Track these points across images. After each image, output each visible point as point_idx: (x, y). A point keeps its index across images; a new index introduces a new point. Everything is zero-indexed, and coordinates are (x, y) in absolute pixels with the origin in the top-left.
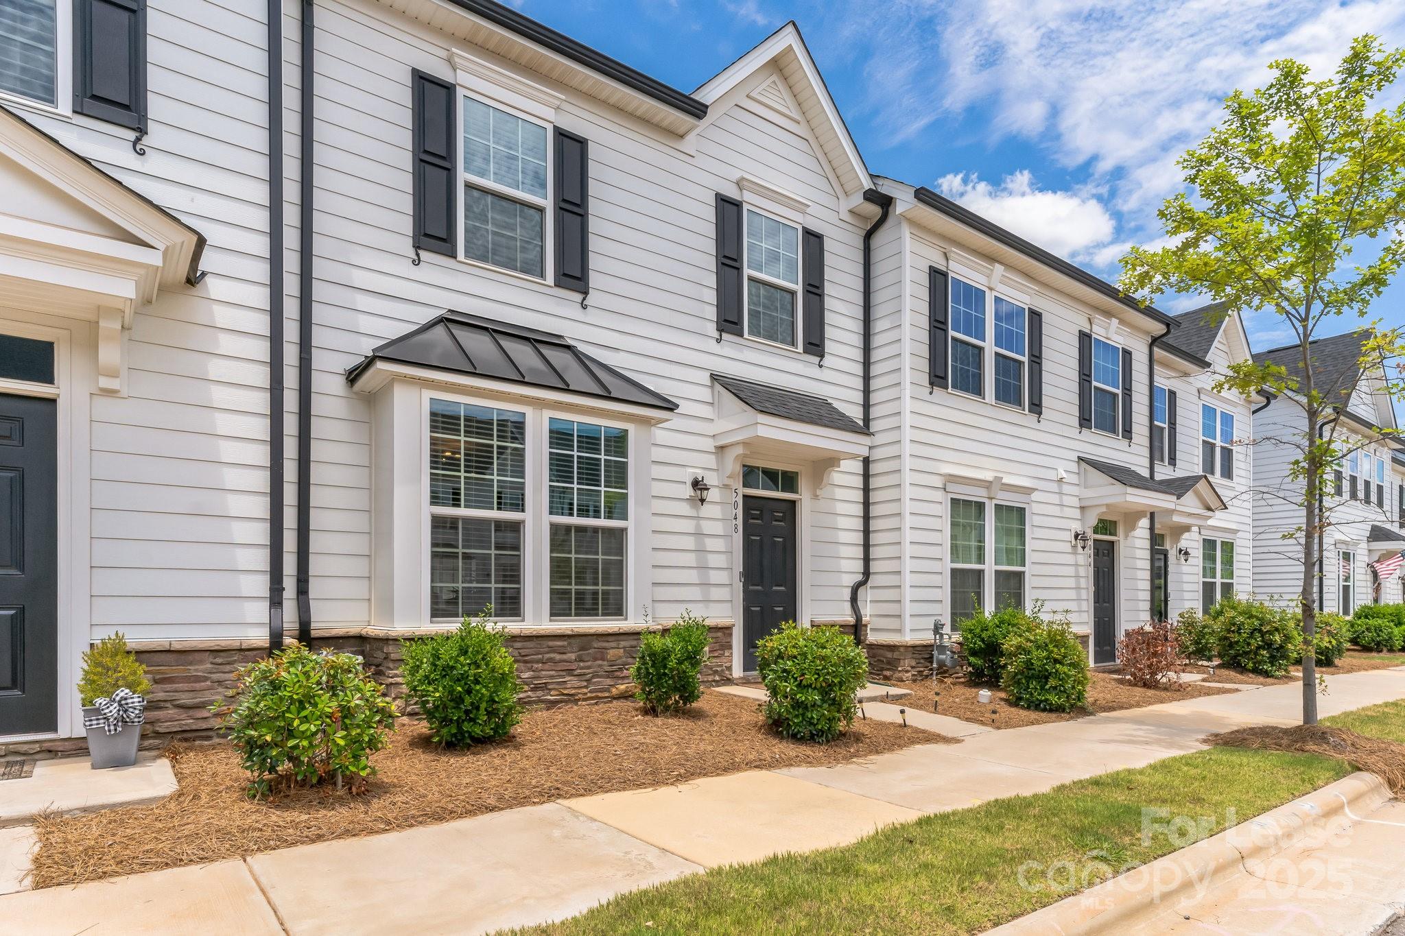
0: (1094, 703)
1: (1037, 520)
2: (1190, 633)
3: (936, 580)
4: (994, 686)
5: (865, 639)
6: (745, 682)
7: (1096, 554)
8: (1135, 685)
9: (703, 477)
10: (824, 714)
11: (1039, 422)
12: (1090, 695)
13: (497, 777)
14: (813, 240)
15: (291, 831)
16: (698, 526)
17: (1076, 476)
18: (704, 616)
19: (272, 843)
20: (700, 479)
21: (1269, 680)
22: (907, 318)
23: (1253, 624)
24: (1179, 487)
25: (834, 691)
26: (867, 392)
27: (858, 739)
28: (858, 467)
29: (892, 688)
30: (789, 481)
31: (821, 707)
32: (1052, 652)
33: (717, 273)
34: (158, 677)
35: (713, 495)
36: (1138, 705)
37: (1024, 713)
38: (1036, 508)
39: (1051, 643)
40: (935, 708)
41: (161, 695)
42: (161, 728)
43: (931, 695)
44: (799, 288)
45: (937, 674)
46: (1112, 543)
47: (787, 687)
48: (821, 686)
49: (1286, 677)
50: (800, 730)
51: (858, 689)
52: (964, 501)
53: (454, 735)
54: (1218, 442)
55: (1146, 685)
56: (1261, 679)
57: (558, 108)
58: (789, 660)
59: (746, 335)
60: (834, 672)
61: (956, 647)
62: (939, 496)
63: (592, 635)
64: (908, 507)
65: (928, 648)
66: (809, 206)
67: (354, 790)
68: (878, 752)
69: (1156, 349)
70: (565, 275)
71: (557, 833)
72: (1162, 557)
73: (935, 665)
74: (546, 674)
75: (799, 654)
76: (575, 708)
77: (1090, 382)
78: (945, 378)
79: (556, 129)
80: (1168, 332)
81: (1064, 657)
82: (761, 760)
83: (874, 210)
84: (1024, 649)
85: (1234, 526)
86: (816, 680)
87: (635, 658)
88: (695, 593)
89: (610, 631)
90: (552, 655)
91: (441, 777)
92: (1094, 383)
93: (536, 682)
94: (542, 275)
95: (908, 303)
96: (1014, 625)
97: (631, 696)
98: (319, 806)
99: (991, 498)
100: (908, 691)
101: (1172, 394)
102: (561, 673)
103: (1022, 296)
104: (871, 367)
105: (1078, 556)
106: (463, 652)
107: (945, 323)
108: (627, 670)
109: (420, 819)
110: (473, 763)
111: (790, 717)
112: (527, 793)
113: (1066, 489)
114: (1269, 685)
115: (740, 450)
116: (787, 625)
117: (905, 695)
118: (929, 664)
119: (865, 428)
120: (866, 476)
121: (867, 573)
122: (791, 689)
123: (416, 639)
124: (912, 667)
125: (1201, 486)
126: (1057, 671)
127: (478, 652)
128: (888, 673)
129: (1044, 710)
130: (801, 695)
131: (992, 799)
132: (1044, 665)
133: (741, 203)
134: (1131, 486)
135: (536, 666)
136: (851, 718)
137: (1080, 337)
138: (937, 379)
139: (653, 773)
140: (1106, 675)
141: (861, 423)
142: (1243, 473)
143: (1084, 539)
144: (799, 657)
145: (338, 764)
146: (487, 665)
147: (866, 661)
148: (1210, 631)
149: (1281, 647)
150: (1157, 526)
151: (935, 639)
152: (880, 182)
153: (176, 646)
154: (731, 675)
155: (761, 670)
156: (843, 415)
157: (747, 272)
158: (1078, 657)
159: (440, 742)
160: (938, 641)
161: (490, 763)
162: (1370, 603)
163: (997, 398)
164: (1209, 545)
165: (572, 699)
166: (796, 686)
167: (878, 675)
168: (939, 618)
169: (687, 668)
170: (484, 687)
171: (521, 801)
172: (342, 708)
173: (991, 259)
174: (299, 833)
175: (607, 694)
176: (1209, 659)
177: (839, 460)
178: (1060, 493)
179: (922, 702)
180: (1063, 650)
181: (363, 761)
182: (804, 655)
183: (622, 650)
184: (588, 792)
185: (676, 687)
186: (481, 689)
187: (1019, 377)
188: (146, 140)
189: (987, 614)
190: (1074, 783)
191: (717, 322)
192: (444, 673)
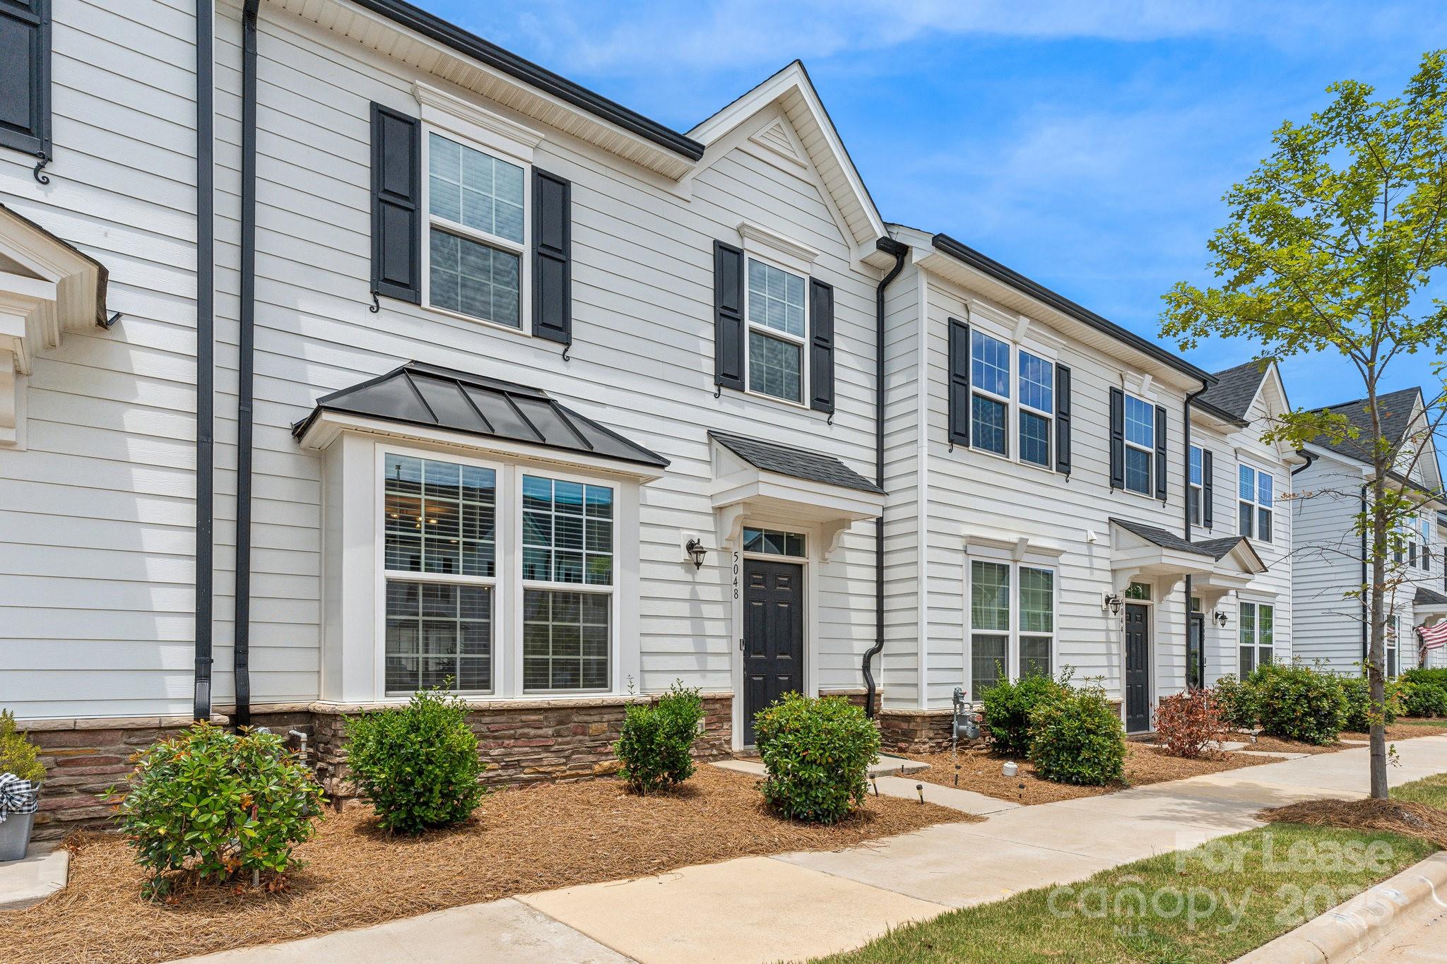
0: (1131, 776)
1: (1065, 584)
2: (1230, 700)
3: (957, 647)
4: (1020, 758)
5: (879, 710)
6: (747, 756)
7: (1129, 619)
8: (1173, 755)
9: (699, 540)
10: (830, 793)
11: (1067, 481)
12: (1128, 766)
13: (448, 868)
14: (822, 292)
15: (184, 939)
16: (694, 592)
17: (1108, 538)
18: (698, 687)
19: (157, 954)
20: (696, 542)
21: (1317, 748)
22: (924, 373)
23: (1299, 689)
24: (1217, 549)
25: (842, 768)
26: (880, 450)
27: (869, 819)
28: (871, 529)
29: (909, 761)
30: (795, 544)
31: (827, 784)
32: (1085, 721)
33: (715, 325)
34: (60, 759)
35: (710, 558)
36: (1179, 777)
37: (1054, 787)
38: (1064, 571)
39: (1083, 711)
40: (956, 783)
41: (64, 780)
42: (64, 816)
43: (951, 768)
44: (806, 341)
45: (957, 746)
46: (1146, 607)
47: (788, 763)
48: (827, 762)
49: (1335, 745)
50: (804, 810)
51: (869, 764)
52: (986, 563)
53: (404, 820)
54: (1257, 505)
55: (1186, 755)
56: (1308, 747)
57: (536, 148)
58: (790, 733)
59: (747, 389)
60: (842, 746)
61: (978, 718)
62: (959, 558)
63: (572, 708)
64: (925, 570)
65: (947, 718)
66: (817, 255)
67: (272, 887)
68: (891, 834)
69: (1191, 408)
70: (544, 324)
71: (506, 937)
72: (1198, 621)
73: (955, 736)
74: (519, 751)
75: (801, 728)
76: (552, 786)
77: (1122, 440)
78: (966, 435)
79: (535, 169)
80: (1205, 389)
81: (1098, 727)
82: (757, 844)
83: (889, 260)
84: (1053, 719)
85: (1273, 590)
86: (821, 755)
87: (619, 732)
88: (691, 663)
89: (592, 704)
90: (526, 730)
91: (383, 869)
92: (1126, 442)
93: (507, 759)
94: (519, 325)
95: (925, 356)
96: (1041, 694)
97: (615, 773)
98: (226, 907)
99: (1016, 561)
100: (927, 765)
101: (1208, 454)
102: (536, 750)
103: (1050, 351)
104: (885, 425)
105: (1109, 621)
106: (415, 728)
107: (966, 377)
108: (611, 745)
109: (346, 921)
110: (423, 852)
111: (792, 795)
112: (480, 887)
113: (1096, 551)
114: (1318, 753)
115: (739, 511)
116: (790, 695)
117: (922, 768)
118: (948, 735)
119: (879, 487)
120: (880, 538)
121: (880, 640)
122: (793, 766)
123: (363, 715)
124: (930, 739)
125: (1240, 548)
126: (1090, 742)
127: (431, 729)
128: (903, 745)
129: (1076, 783)
130: (804, 772)
131: (1025, 890)
132: (1076, 735)
133: (742, 251)
134: (1167, 547)
135: (507, 742)
136: (861, 796)
137: (1110, 394)
138: (957, 436)
139: (630, 862)
140: (1140, 744)
141: (874, 483)
142: (1282, 535)
143: (1116, 603)
144: (802, 731)
145: (250, 859)
146: (442, 742)
147: (878, 733)
148: (1251, 697)
149: (1330, 713)
150: (1193, 589)
151: (955, 709)
152: (895, 230)
153: (82, 725)
154: (730, 748)
155: (760, 745)
156: (854, 474)
157: (748, 323)
158: (1114, 726)
159: (387, 828)
160: (958, 711)
161: (443, 851)
162: (1416, 667)
163: (1022, 456)
164: (1247, 608)
165: (549, 778)
166: (799, 763)
167: (893, 747)
168: (960, 686)
169: (677, 743)
170: (438, 767)
171: (468, 897)
172: (255, 796)
173: (1016, 311)
174: (193, 941)
175: (588, 772)
176: (1251, 727)
177: (850, 521)
178: (1090, 556)
179: (940, 776)
180: (1097, 720)
181: (282, 855)
182: (808, 728)
183: (606, 725)
184: (553, 885)
185: (664, 764)
186: (434, 769)
187: (1046, 436)
188: (49, 168)
189: (1011, 682)
190: (1118, 869)
191: (715, 377)
192: (391, 752)
